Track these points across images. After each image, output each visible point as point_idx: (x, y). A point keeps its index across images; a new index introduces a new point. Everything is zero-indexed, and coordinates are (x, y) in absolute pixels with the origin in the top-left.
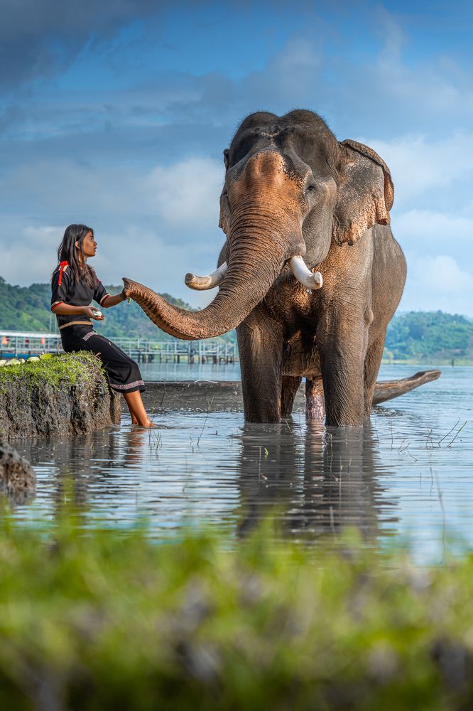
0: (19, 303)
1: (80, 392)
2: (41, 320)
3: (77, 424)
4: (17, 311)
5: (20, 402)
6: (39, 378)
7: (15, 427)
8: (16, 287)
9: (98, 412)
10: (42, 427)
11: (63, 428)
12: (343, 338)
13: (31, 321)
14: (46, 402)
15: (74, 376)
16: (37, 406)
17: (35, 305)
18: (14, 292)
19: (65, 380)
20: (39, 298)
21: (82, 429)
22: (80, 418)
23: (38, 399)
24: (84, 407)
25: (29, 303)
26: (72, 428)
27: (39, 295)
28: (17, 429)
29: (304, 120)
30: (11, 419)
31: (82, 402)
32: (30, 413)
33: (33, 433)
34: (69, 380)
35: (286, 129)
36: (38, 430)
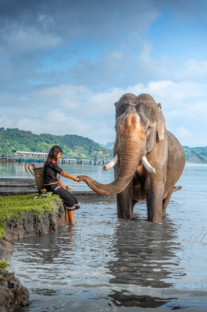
0: (37, 140)
1: (53, 216)
2: (44, 146)
3: (51, 228)
4: (36, 143)
5: (29, 222)
6: (37, 212)
7: (26, 232)
8: (36, 135)
9: (60, 219)
10: (37, 232)
11: (46, 231)
12: (154, 187)
13: (41, 146)
14: (39, 222)
15: (50, 210)
16: (36, 223)
17: (42, 141)
18: (35, 136)
19: (47, 212)
20: (44, 139)
21: (53, 230)
22: (53, 226)
23: (36, 220)
24: (54, 222)
25: (40, 140)
26: (49, 230)
27: (43, 138)
28: (27, 233)
29: (146, 99)
30: (25, 229)
31: (54, 220)
32: (33, 226)
33: (34, 234)
34: (49, 212)
35: (139, 103)
36: (36, 233)
